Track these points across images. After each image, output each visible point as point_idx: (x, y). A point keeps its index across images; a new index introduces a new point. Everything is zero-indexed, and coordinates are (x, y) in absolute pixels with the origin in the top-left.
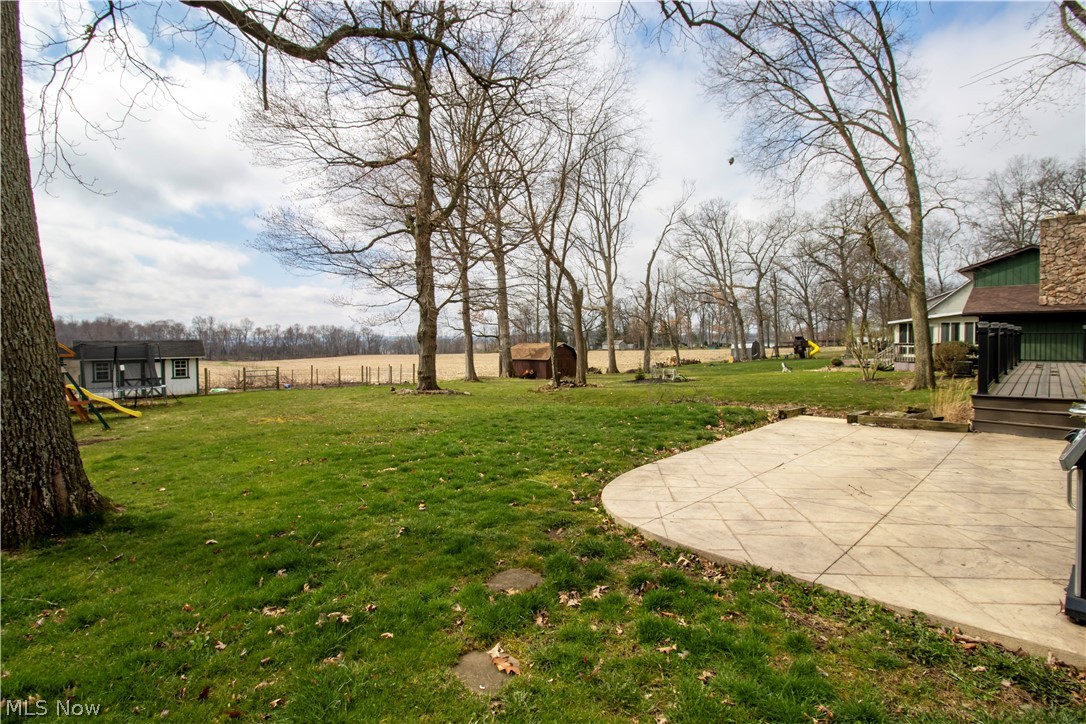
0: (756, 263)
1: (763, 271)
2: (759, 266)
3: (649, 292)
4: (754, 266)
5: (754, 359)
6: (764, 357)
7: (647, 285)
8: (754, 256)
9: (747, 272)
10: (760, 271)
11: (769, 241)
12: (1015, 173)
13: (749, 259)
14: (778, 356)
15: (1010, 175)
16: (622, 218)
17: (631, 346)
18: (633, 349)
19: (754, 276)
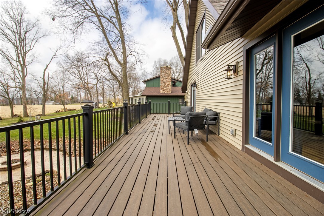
0: (96, 76)
1: (98, 79)
2: (97, 78)
3: (44, 82)
4: (95, 77)
5: (96, 108)
6: (99, 107)
7: (44, 79)
8: (96, 74)
9: (94, 79)
10: (97, 79)
11: (100, 70)
12: (159, 62)
13: (94, 75)
14: (104, 106)
15: (158, 62)
16: (31, 48)
17: (58, 103)
18: (58, 105)
19: (96, 81)
